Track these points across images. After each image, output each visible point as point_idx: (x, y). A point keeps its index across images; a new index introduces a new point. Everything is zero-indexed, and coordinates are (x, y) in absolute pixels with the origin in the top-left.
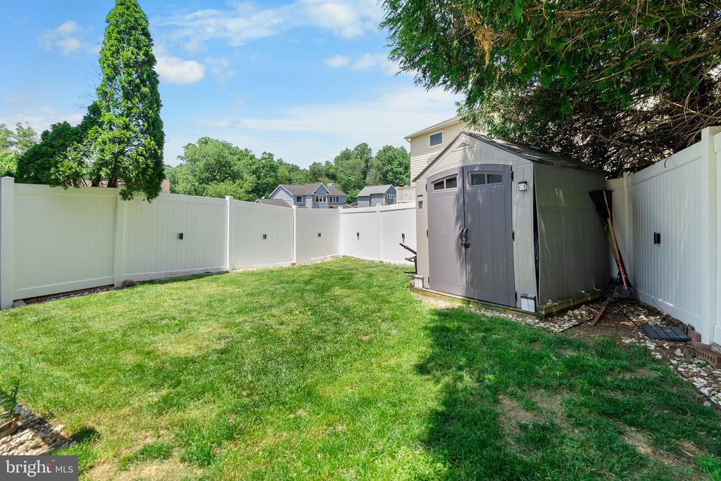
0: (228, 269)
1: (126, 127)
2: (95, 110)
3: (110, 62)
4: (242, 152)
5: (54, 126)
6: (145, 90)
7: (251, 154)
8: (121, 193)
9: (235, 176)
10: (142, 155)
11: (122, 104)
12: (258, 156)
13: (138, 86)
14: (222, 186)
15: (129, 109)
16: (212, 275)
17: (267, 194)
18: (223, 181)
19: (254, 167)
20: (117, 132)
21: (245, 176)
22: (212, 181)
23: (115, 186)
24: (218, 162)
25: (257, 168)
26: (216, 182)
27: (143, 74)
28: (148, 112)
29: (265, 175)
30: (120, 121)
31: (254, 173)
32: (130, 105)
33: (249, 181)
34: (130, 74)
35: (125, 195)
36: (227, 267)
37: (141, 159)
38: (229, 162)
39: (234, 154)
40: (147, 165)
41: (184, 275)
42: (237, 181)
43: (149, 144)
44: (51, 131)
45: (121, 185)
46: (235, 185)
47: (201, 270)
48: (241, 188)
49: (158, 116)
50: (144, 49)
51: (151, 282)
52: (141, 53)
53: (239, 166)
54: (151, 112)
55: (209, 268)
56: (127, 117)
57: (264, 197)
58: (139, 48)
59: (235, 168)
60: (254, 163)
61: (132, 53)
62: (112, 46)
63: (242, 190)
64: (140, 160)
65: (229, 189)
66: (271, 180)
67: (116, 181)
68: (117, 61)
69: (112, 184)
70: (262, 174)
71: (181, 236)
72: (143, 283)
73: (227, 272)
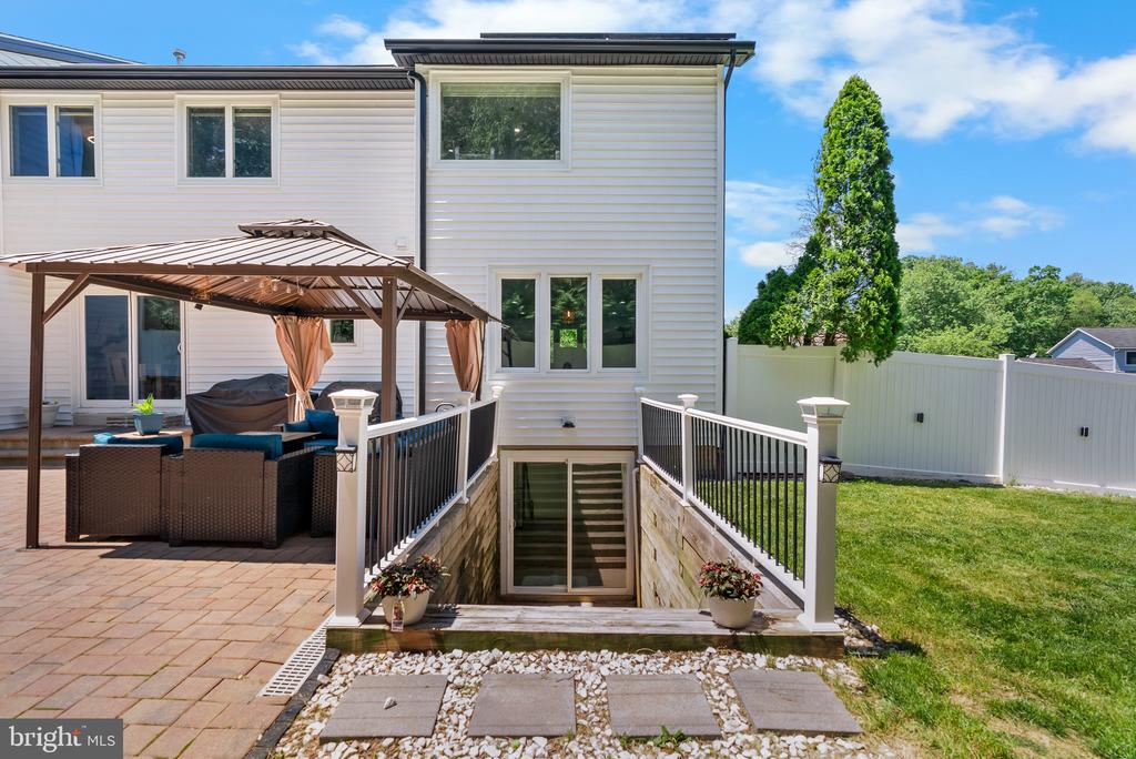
0: (1001, 481)
1: (854, 262)
2: (814, 247)
3: (833, 180)
4: (981, 272)
5: (769, 276)
6: (878, 204)
7: (1002, 273)
8: (842, 353)
9: (968, 318)
10: (873, 299)
11: (848, 232)
12: (1021, 275)
13: (869, 202)
14: (946, 337)
15: (858, 236)
16: (975, 486)
17: (1039, 348)
18: (942, 328)
19: (1009, 298)
20: (840, 272)
21: (989, 316)
22: (921, 328)
23: (833, 344)
24: (934, 295)
25: (1016, 300)
26: (929, 330)
27: (874, 182)
28: (882, 236)
29: (1036, 313)
30: (845, 256)
31: (1008, 308)
32: (858, 230)
33: (1000, 324)
34: (857, 189)
35: (849, 356)
36: (999, 475)
37: (873, 305)
38: (956, 294)
39: (966, 278)
40: (880, 311)
41: (922, 478)
42: (976, 326)
43: (883, 281)
44: (766, 281)
45: (842, 342)
46: (972, 334)
47: (952, 476)
48: (985, 338)
49: (892, 237)
50: (876, 146)
51: (878, 480)
52: (872, 154)
53: (977, 298)
54: (885, 234)
55: (966, 474)
56: (854, 249)
57: (1033, 356)
58: (869, 148)
59: (968, 304)
60: (1009, 291)
61: (861, 157)
62: (835, 156)
63: (986, 343)
64: (871, 307)
65: (960, 341)
66: (1051, 321)
67: (834, 337)
68: (841, 176)
69: (829, 341)
70: (1029, 310)
71: (920, 418)
72: (869, 479)
73: (1001, 486)
